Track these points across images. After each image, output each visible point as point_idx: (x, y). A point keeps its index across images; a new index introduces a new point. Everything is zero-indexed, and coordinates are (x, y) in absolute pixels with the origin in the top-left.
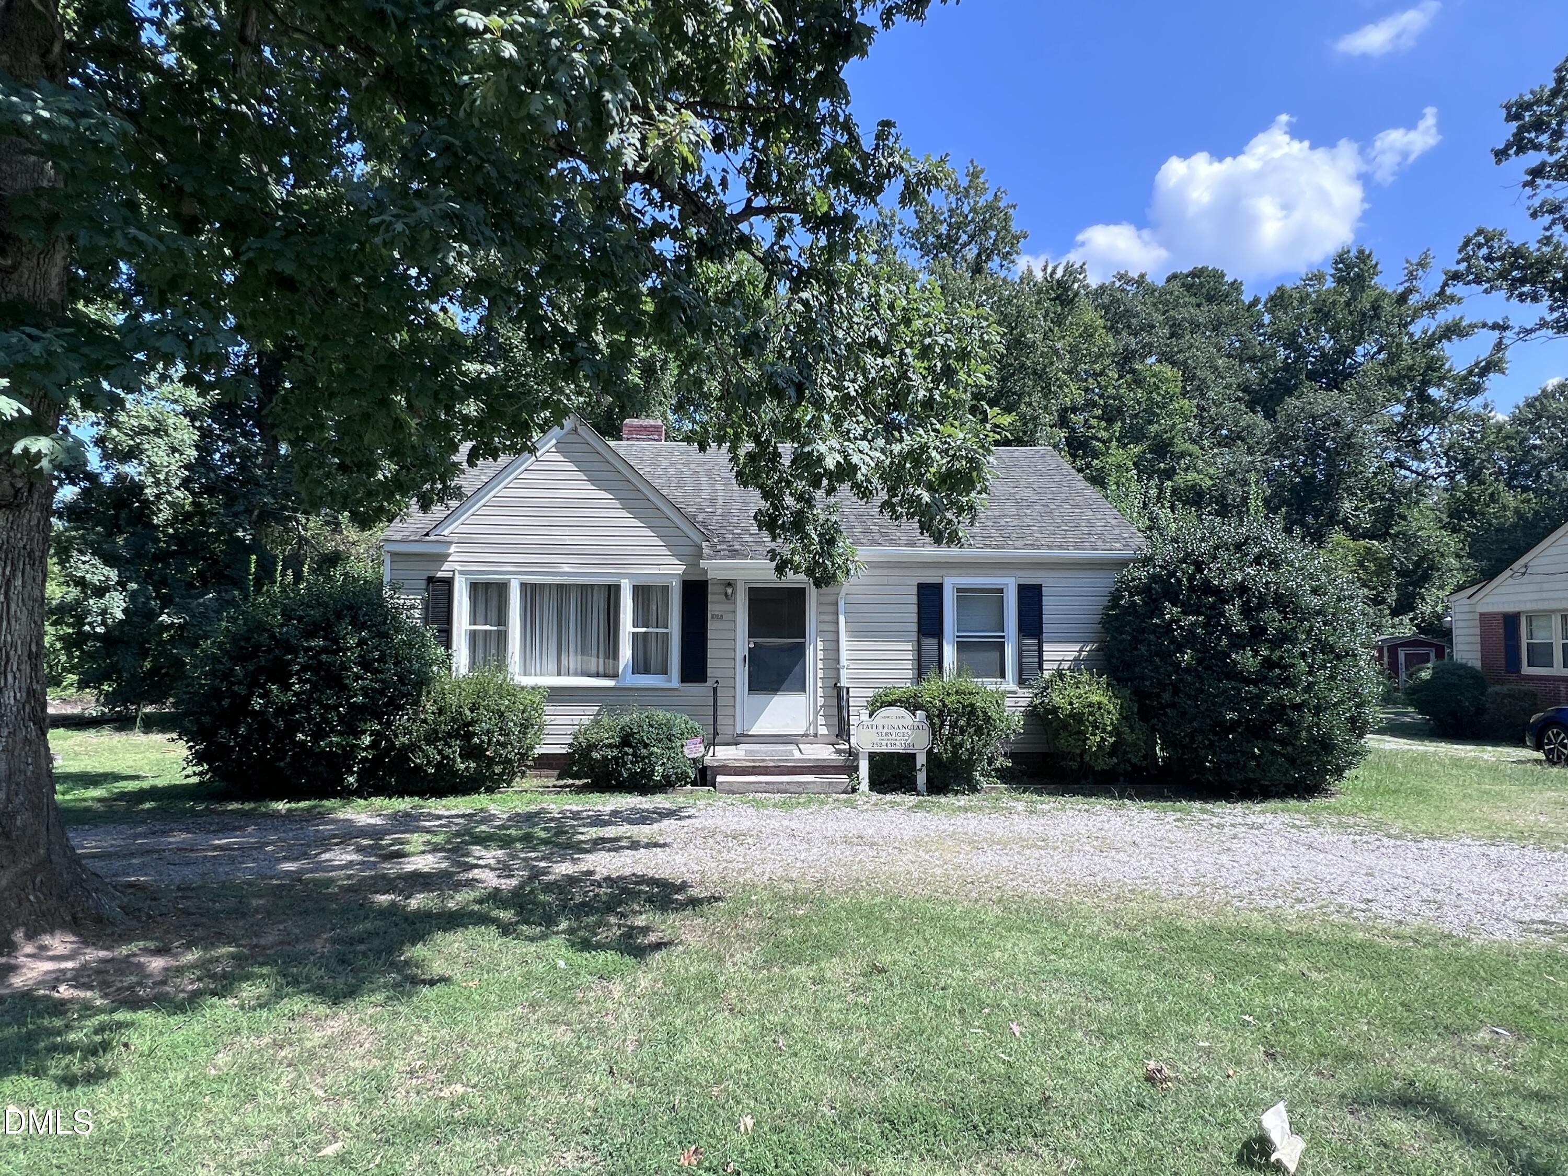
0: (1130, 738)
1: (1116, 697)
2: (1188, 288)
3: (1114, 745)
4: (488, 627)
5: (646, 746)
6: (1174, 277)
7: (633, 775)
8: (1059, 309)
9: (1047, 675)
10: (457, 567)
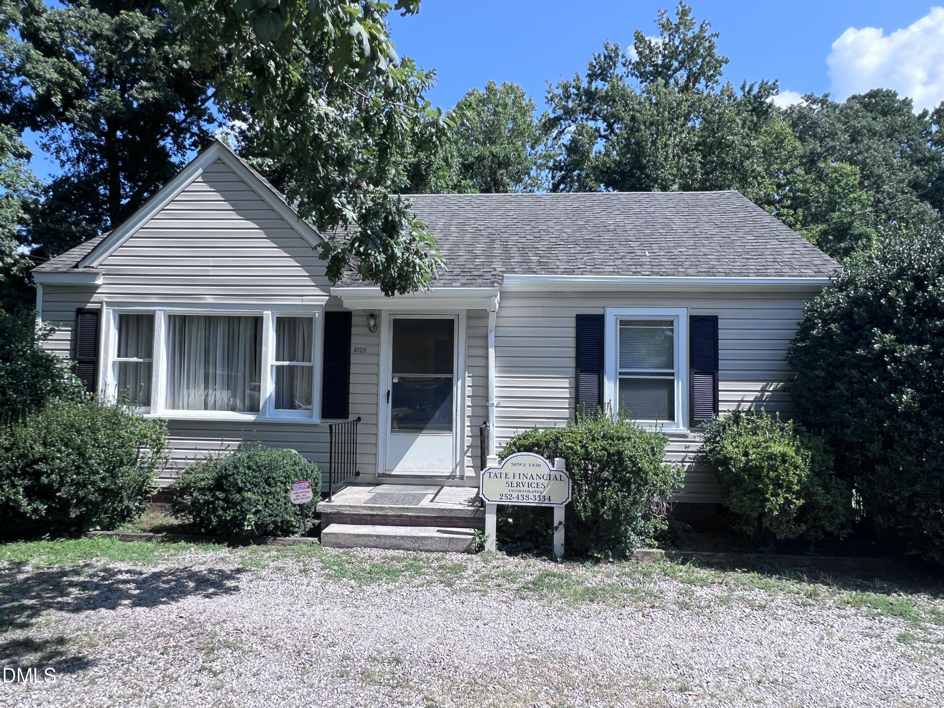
0: (823, 499)
1: (807, 448)
2: (866, 106)
3: (802, 509)
4: (135, 359)
5: (240, 490)
6: (854, 97)
7: (222, 522)
8: (755, 119)
9: (721, 417)
10: (105, 298)
